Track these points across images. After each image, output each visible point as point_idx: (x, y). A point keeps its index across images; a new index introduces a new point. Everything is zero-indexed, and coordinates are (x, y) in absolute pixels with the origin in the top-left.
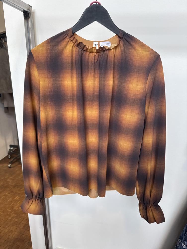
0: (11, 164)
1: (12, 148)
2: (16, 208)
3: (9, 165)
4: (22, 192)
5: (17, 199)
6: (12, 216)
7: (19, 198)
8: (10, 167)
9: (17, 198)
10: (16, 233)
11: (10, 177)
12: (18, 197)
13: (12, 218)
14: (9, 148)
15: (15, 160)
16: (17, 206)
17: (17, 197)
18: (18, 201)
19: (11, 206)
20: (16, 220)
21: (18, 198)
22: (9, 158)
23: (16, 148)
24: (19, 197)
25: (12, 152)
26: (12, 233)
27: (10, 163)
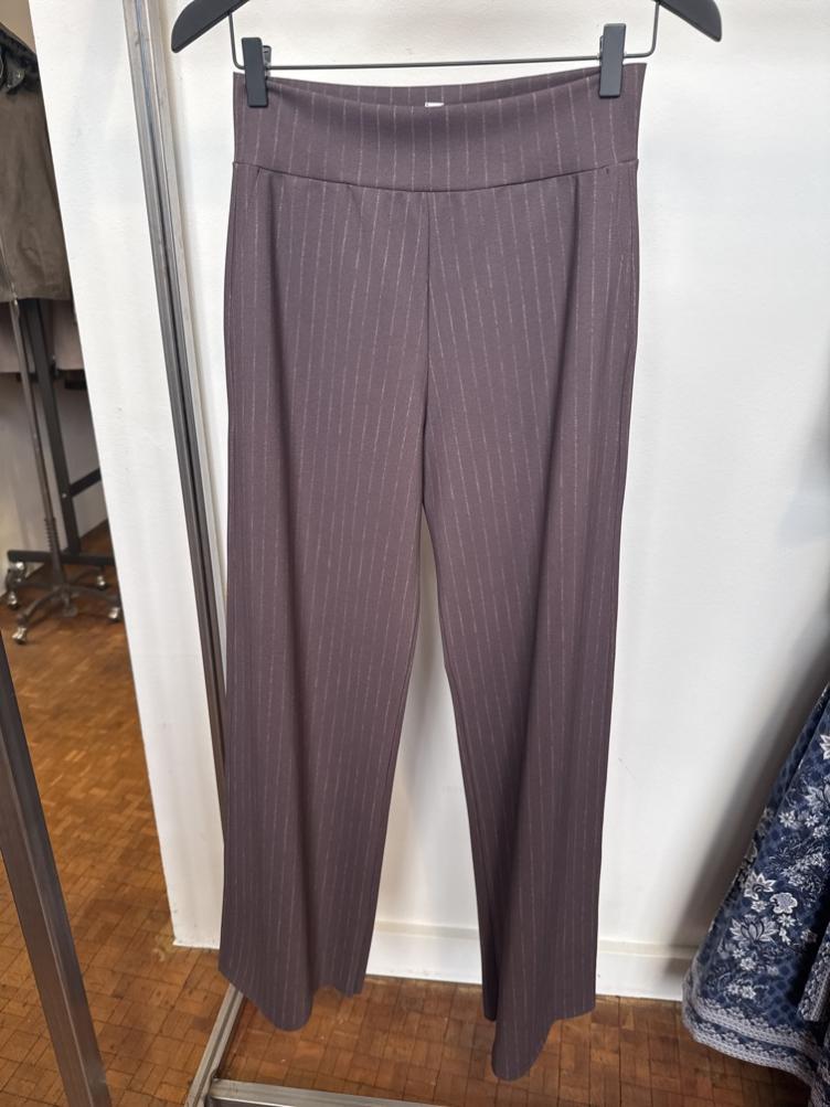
0: (23, 629)
1: (19, 565)
2: (76, 793)
3: (15, 631)
4: (92, 732)
5: (76, 760)
6: (64, 825)
7: (85, 756)
8: (20, 642)
9: (73, 756)
10: (94, 883)
11: (30, 680)
12: (78, 754)
13: (65, 830)
14: (6, 565)
15: (40, 614)
16: (80, 785)
17: (74, 752)
18: (81, 766)
19: (55, 786)
20: (86, 837)
21: (80, 757)
22: (11, 606)
23: (36, 566)
24: (83, 753)
25: (19, 580)
26: (75, 883)
27: (21, 623)
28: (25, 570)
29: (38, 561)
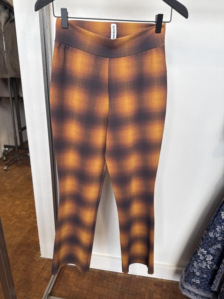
0: (6, 167)
1: (7, 149)
2: (17, 213)
3: (4, 167)
4: (23, 196)
5: (18, 204)
6: (14, 221)
7: (21, 203)
8: (5, 170)
9: (17, 202)
10: (20, 238)
11: (7, 181)
13: (14, 223)
14: (3, 149)
15: (11, 162)
16: (18, 211)
17: (18, 201)
18: (19, 205)
19: (12, 211)
20: (19, 225)
22: (4, 160)
23: (12, 149)
24: (20, 202)
25: (6, 153)
26: (15, 238)
27: (6, 165)
28: (8, 150)
29: (12, 148)
